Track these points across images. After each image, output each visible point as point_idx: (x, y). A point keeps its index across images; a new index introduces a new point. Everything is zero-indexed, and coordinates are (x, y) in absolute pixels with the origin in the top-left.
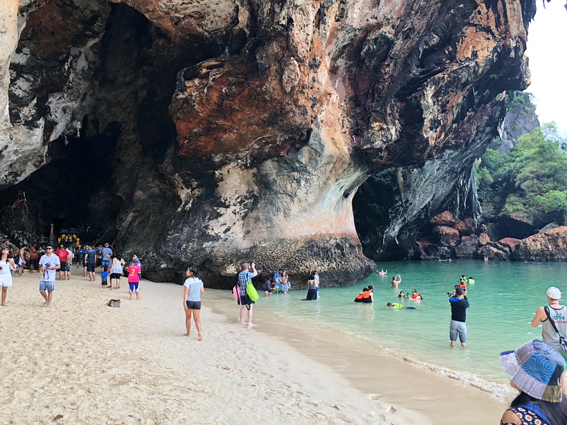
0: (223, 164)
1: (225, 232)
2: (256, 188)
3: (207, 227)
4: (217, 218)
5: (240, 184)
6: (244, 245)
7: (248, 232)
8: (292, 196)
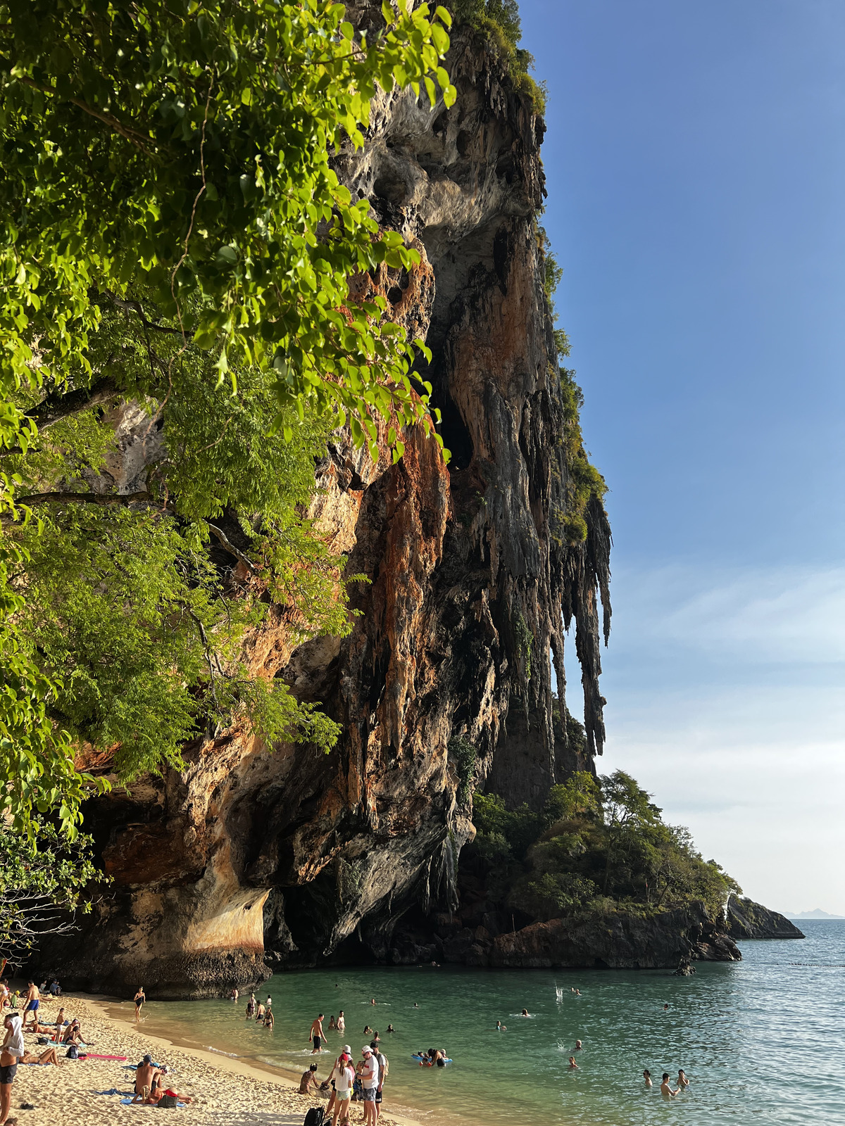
0: (138, 889)
1: (132, 946)
2: (162, 909)
3: (118, 941)
4: (128, 933)
5: (151, 904)
6: (147, 957)
7: (151, 946)
8: (190, 916)
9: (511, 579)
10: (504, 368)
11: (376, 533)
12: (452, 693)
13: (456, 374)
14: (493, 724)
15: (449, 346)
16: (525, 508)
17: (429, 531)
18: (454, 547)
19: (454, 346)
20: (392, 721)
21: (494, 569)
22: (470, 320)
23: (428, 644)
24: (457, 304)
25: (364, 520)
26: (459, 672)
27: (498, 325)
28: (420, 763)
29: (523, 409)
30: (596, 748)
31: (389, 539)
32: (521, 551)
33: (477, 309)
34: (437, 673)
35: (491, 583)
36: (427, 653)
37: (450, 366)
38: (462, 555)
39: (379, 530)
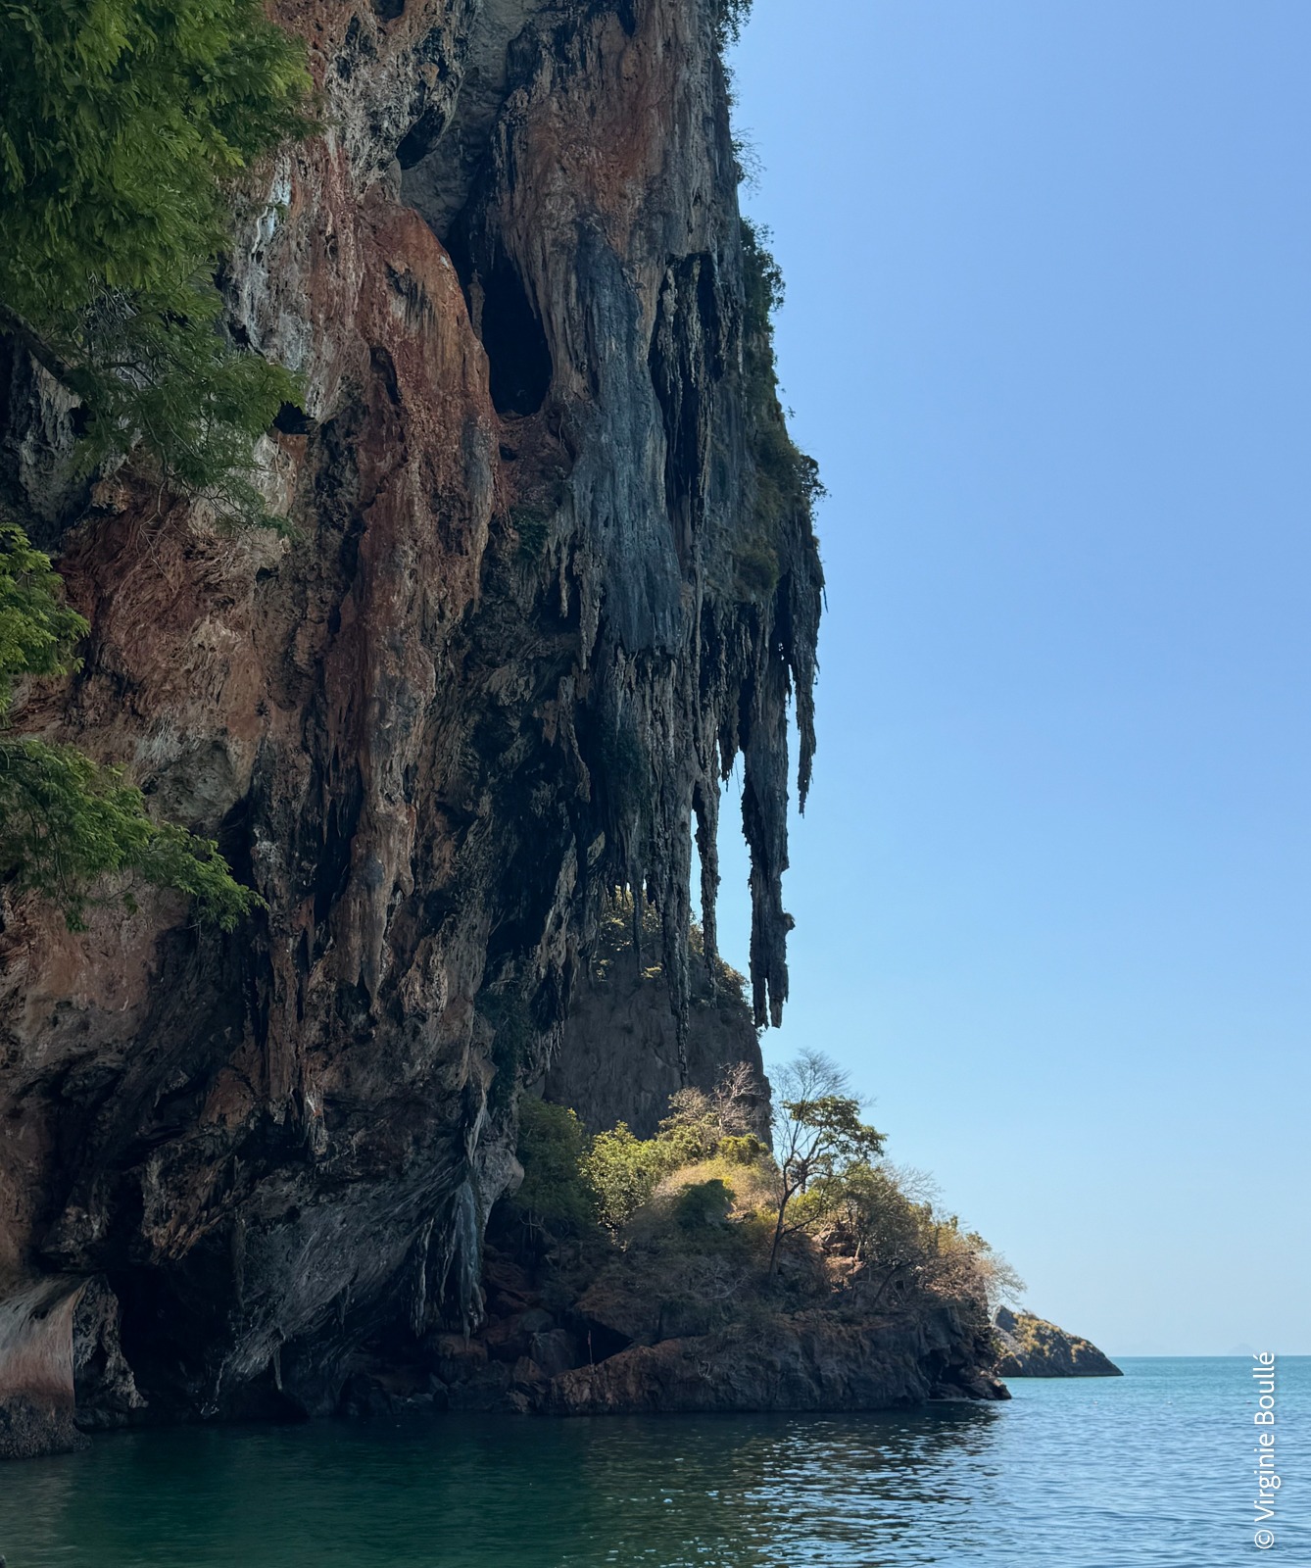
9: (621, 657)
10: (623, 196)
11: (335, 538)
12: (488, 893)
13: (518, 200)
14: (568, 967)
15: (503, 136)
16: (657, 508)
17: (452, 540)
18: (504, 582)
19: (516, 138)
20: (363, 937)
21: (588, 634)
22: (553, 83)
23: (442, 787)
24: (524, 45)
25: (307, 505)
26: (505, 851)
27: (614, 98)
28: (416, 1032)
29: (661, 292)
30: (769, 1013)
31: (364, 549)
32: (645, 599)
33: (567, 60)
34: (458, 848)
35: (579, 665)
36: (440, 806)
37: (505, 182)
38: (520, 602)
39: (341, 529)
